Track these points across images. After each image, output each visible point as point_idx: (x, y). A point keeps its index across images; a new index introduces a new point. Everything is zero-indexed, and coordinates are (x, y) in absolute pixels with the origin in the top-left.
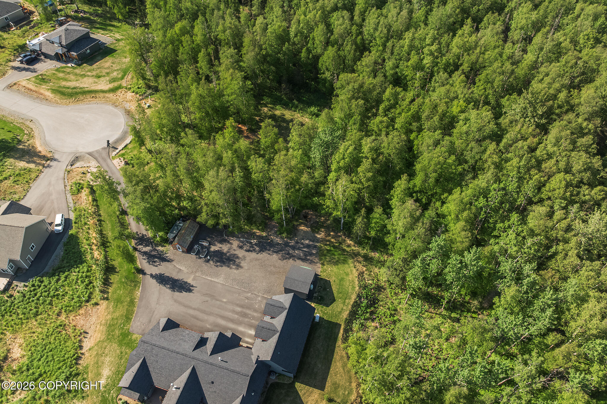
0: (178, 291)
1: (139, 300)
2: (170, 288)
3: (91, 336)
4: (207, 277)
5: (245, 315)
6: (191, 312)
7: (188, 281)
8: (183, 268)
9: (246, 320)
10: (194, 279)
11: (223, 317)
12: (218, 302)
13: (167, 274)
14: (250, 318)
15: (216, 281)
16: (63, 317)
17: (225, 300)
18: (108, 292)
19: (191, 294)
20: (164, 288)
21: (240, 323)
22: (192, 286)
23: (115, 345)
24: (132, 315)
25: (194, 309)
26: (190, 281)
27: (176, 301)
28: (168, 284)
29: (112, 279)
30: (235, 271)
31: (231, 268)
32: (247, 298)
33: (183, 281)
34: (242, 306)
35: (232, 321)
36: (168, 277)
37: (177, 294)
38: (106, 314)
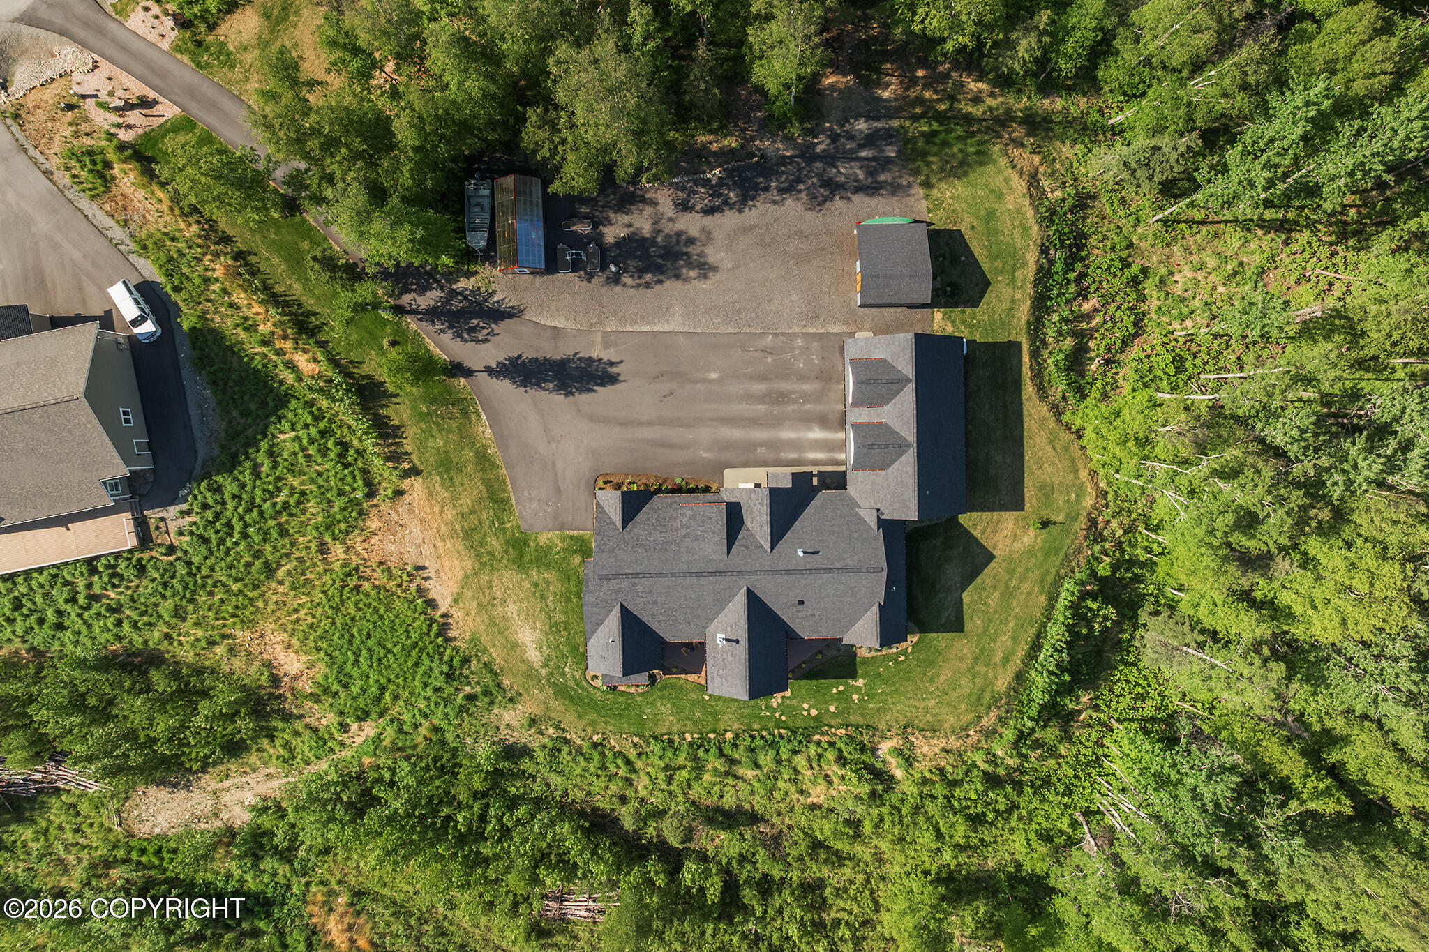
0: (580, 391)
1: (498, 446)
2: (558, 388)
3: (437, 572)
4: (637, 328)
5: (780, 398)
6: (646, 433)
7: (594, 355)
8: (560, 323)
9: (790, 408)
10: (606, 345)
11: (730, 421)
12: (698, 386)
13: (528, 355)
14: (795, 401)
15: (666, 328)
16: (338, 551)
17: (714, 376)
18: (407, 454)
19: (618, 386)
20: (543, 392)
21: (777, 422)
22: (611, 364)
23: (510, 575)
24: (504, 490)
25: (650, 424)
26: (597, 351)
27: (592, 418)
28: (545, 381)
29: (393, 416)
30: (705, 285)
31: (687, 280)
32: (768, 351)
33: (580, 359)
34: (764, 378)
35: (755, 422)
36: (536, 360)
37: (584, 398)
38: (437, 509)
